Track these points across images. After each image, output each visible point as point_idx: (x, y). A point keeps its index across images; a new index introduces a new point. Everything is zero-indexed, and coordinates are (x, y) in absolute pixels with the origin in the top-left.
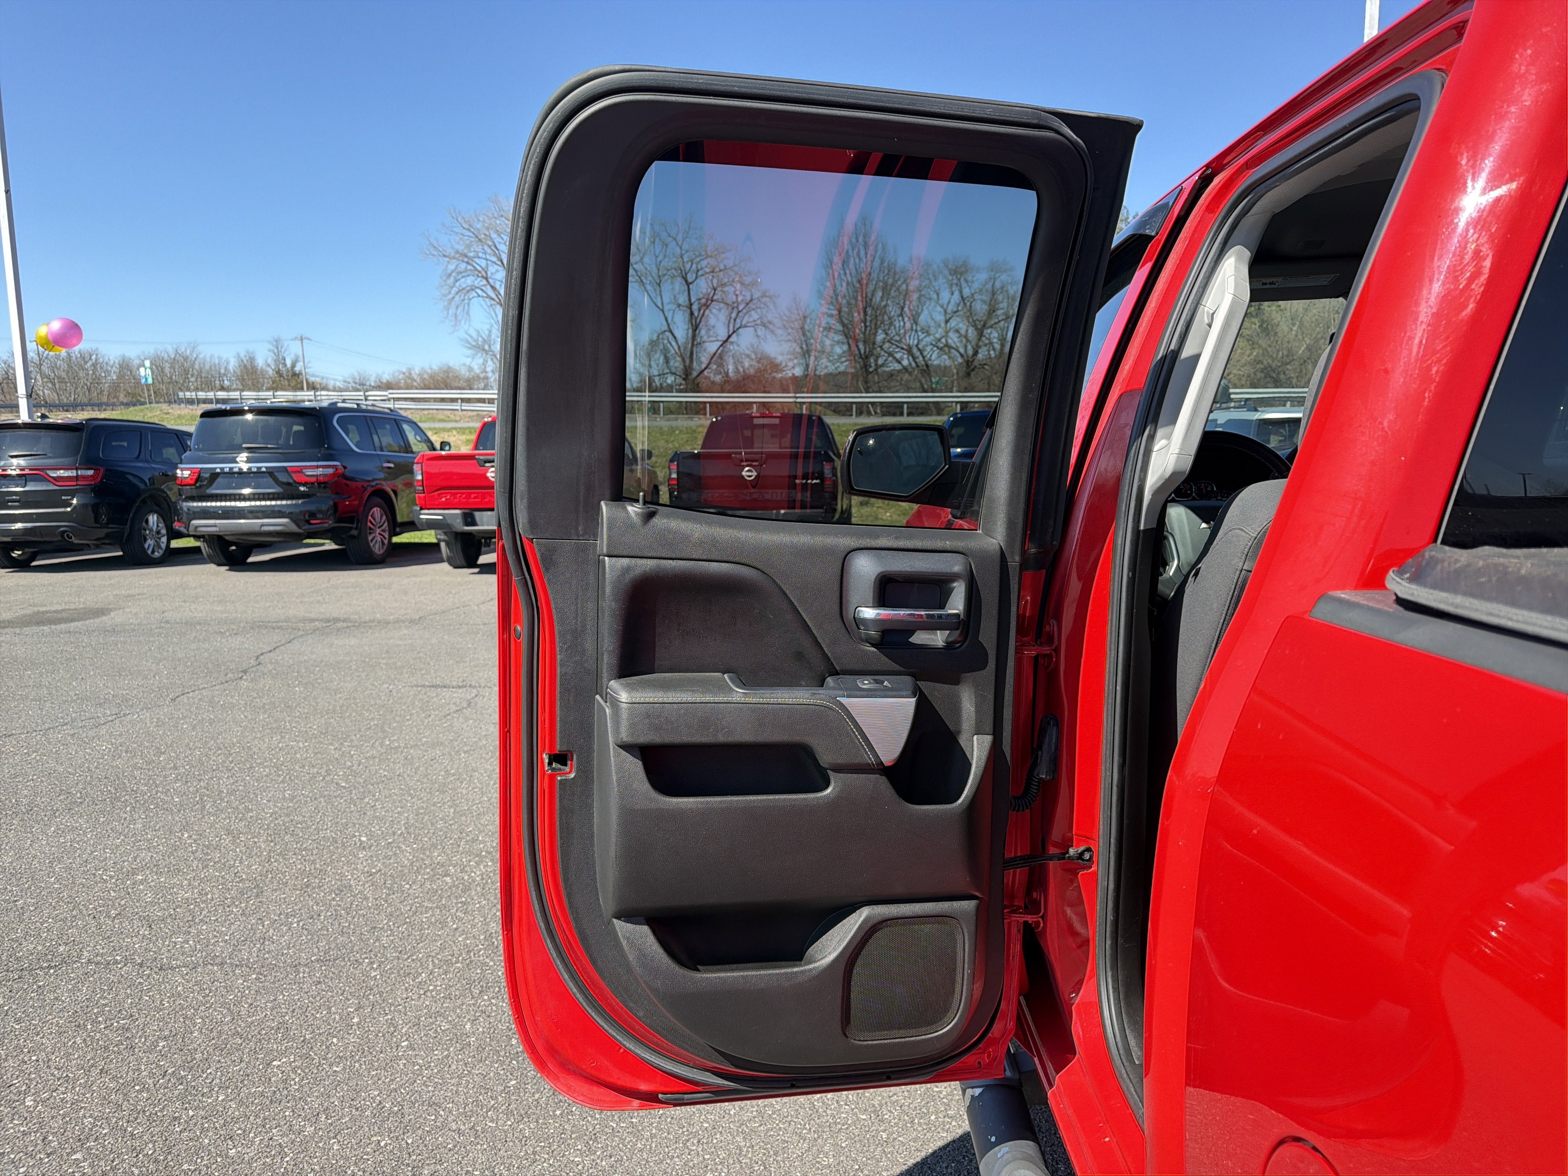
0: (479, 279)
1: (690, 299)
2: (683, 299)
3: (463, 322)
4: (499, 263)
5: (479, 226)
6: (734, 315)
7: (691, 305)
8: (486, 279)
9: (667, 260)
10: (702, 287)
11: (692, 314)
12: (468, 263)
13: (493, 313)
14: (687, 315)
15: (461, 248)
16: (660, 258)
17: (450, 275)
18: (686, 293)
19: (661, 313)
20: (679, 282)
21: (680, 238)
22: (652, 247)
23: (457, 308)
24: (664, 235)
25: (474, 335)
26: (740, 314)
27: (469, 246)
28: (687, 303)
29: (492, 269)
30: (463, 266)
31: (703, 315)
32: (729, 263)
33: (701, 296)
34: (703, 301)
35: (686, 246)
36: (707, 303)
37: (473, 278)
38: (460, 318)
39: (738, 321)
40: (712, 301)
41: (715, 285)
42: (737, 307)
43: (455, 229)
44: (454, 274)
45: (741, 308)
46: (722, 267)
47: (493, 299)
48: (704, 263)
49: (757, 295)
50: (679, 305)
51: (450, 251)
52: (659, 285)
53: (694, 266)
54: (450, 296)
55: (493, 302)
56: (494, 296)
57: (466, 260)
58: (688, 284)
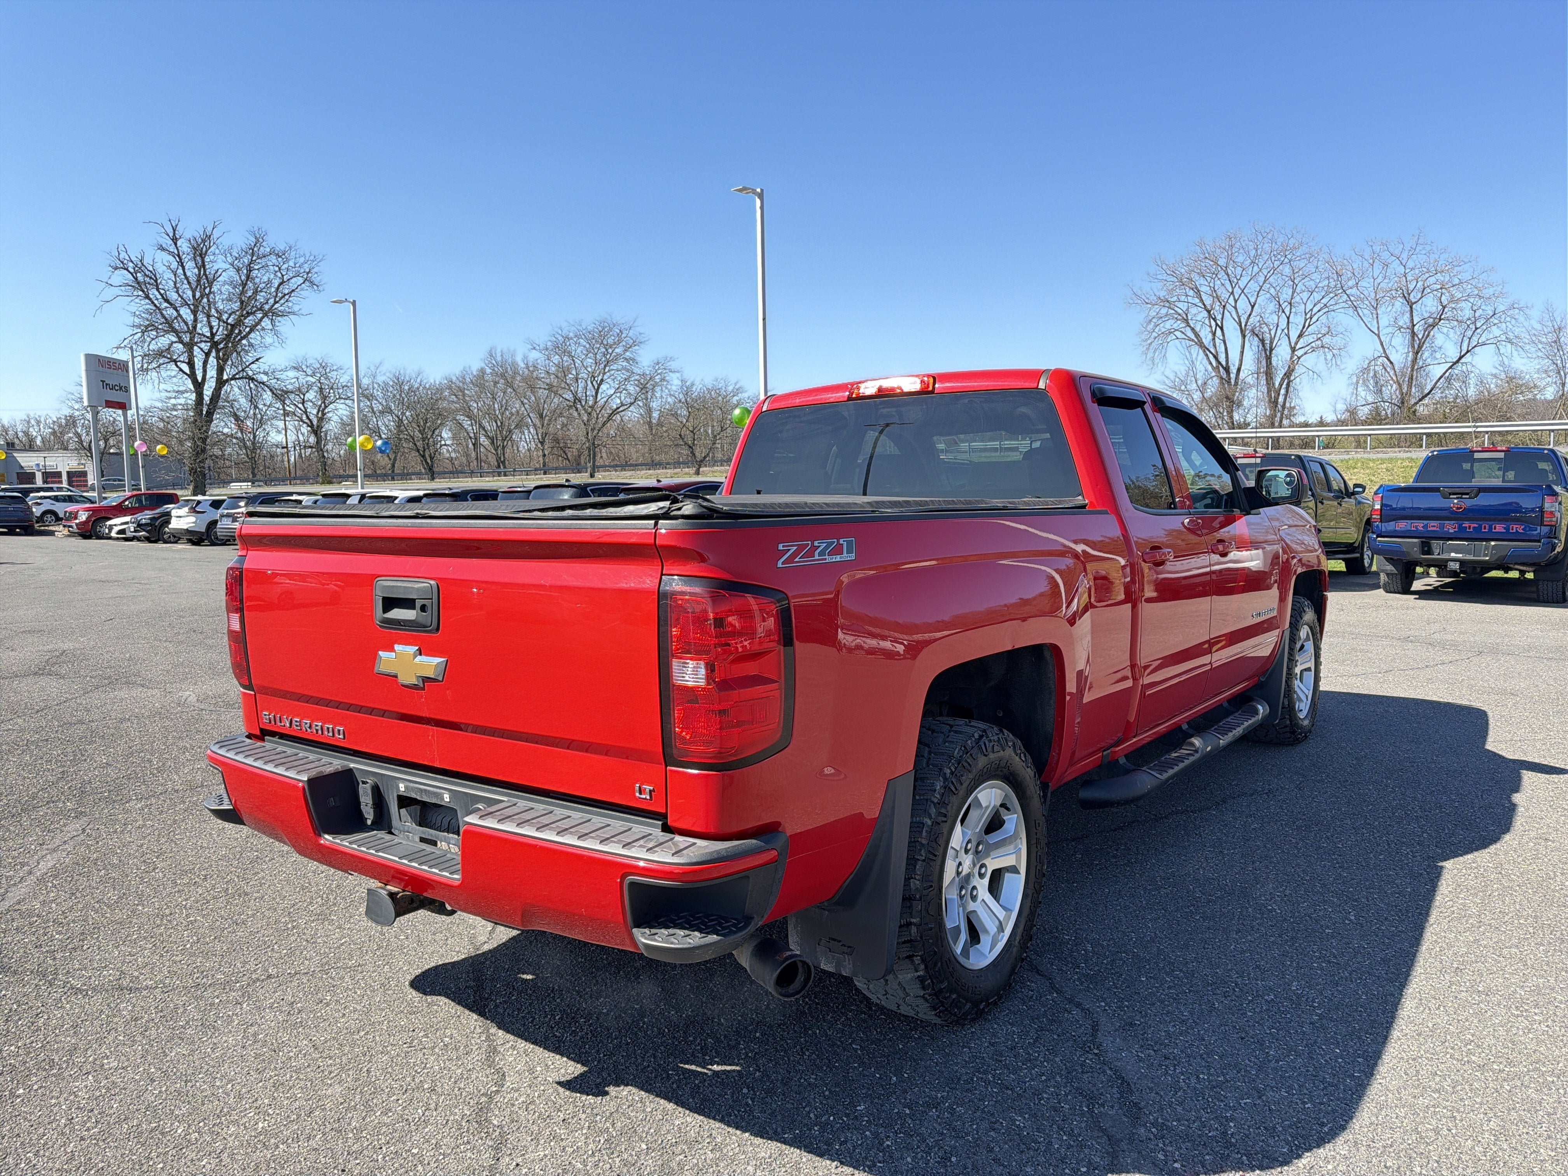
0: (1179, 322)
1: (1412, 320)
2: (1405, 320)
3: (1160, 365)
4: (1200, 304)
5: (1183, 271)
6: (1469, 333)
7: (1414, 326)
8: (1186, 321)
9: (1386, 281)
10: (1428, 306)
11: (1413, 334)
12: (1169, 308)
13: (1187, 354)
14: (1408, 337)
15: (1162, 294)
16: (1379, 280)
17: (1151, 321)
18: (1408, 315)
19: (1376, 337)
20: (1399, 303)
21: (1404, 256)
22: (1370, 270)
23: (1155, 352)
24: (1385, 255)
25: (1172, 377)
26: (1478, 331)
27: (1171, 291)
28: (1409, 324)
29: (1193, 310)
30: (1164, 311)
31: (1428, 335)
32: (1466, 276)
33: (1426, 315)
34: (1431, 321)
35: (1410, 264)
36: (1433, 324)
37: (1172, 322)
38: (1156, 361)
39: (1475, 339)
40: (1440, 319)
41: (1445, 302)
42: (1474, 323)
43: (1159, 277)
44: (1154, 320)
45: (1478, 325)
46: (1456, 281)
47: (1193, 340)
48: (1432, 280)
49: (1501, 308)
50: (1400, 328)
51: (1153, 299)
52: (1376, 309)
53: (1420, 284)
54: (1149, 342)
55: (1191, 343)
56: (1193, 337)
57: (1167, 304)
58: (1411, 306)
